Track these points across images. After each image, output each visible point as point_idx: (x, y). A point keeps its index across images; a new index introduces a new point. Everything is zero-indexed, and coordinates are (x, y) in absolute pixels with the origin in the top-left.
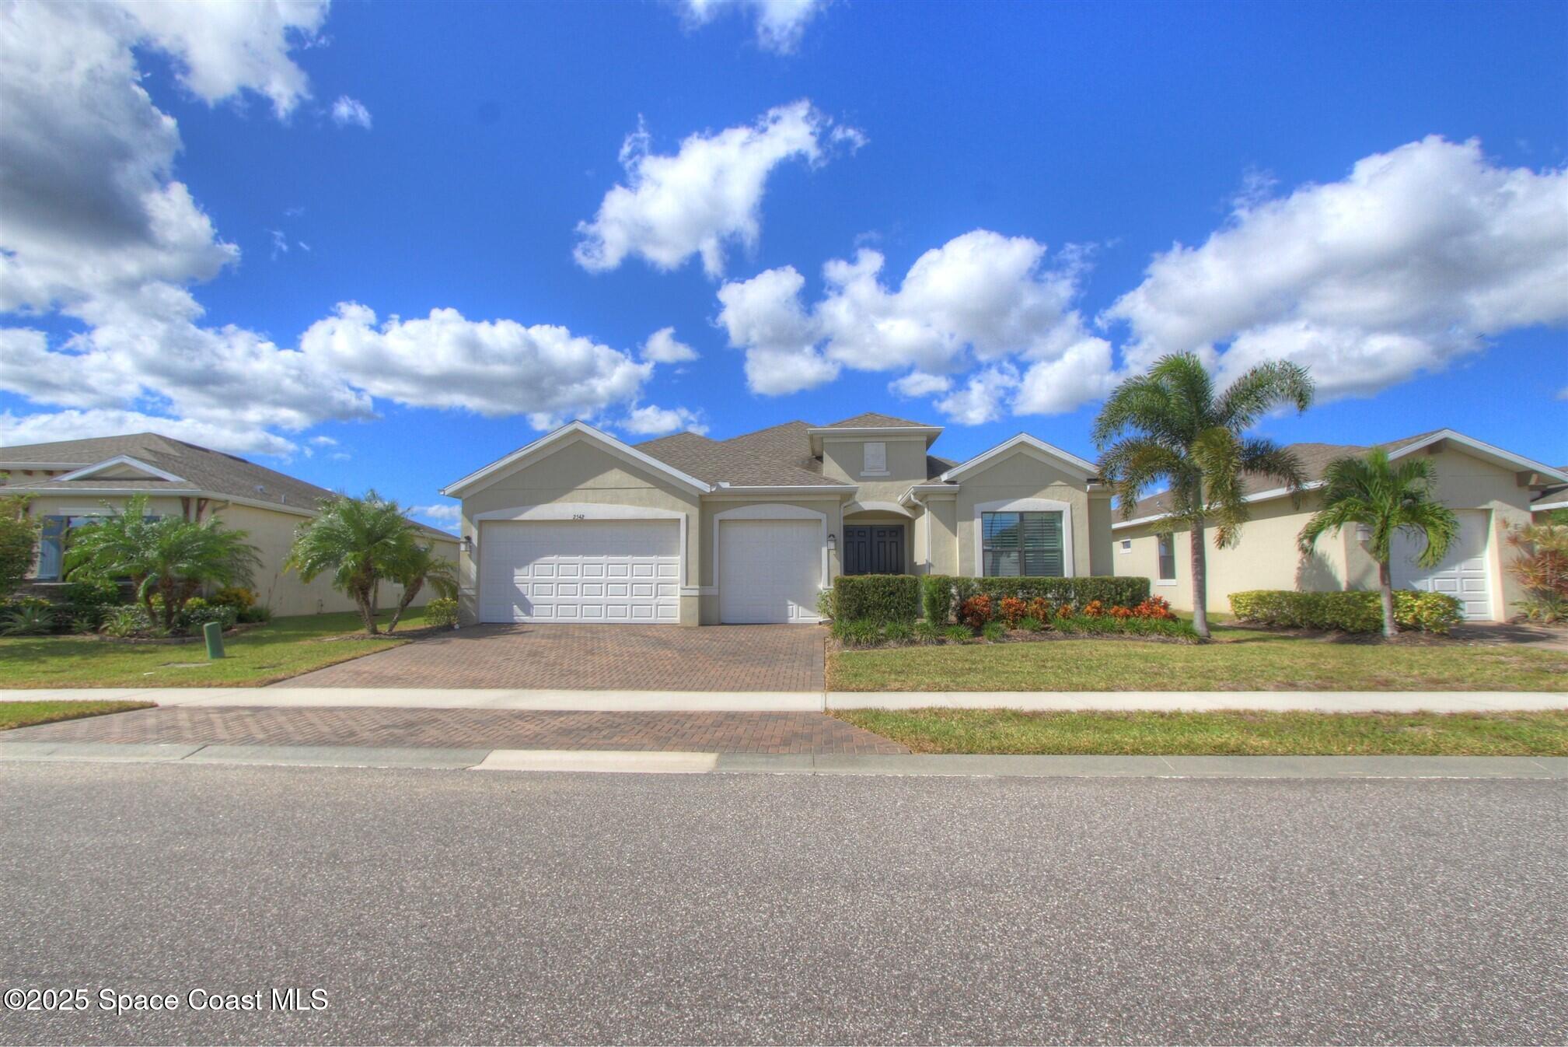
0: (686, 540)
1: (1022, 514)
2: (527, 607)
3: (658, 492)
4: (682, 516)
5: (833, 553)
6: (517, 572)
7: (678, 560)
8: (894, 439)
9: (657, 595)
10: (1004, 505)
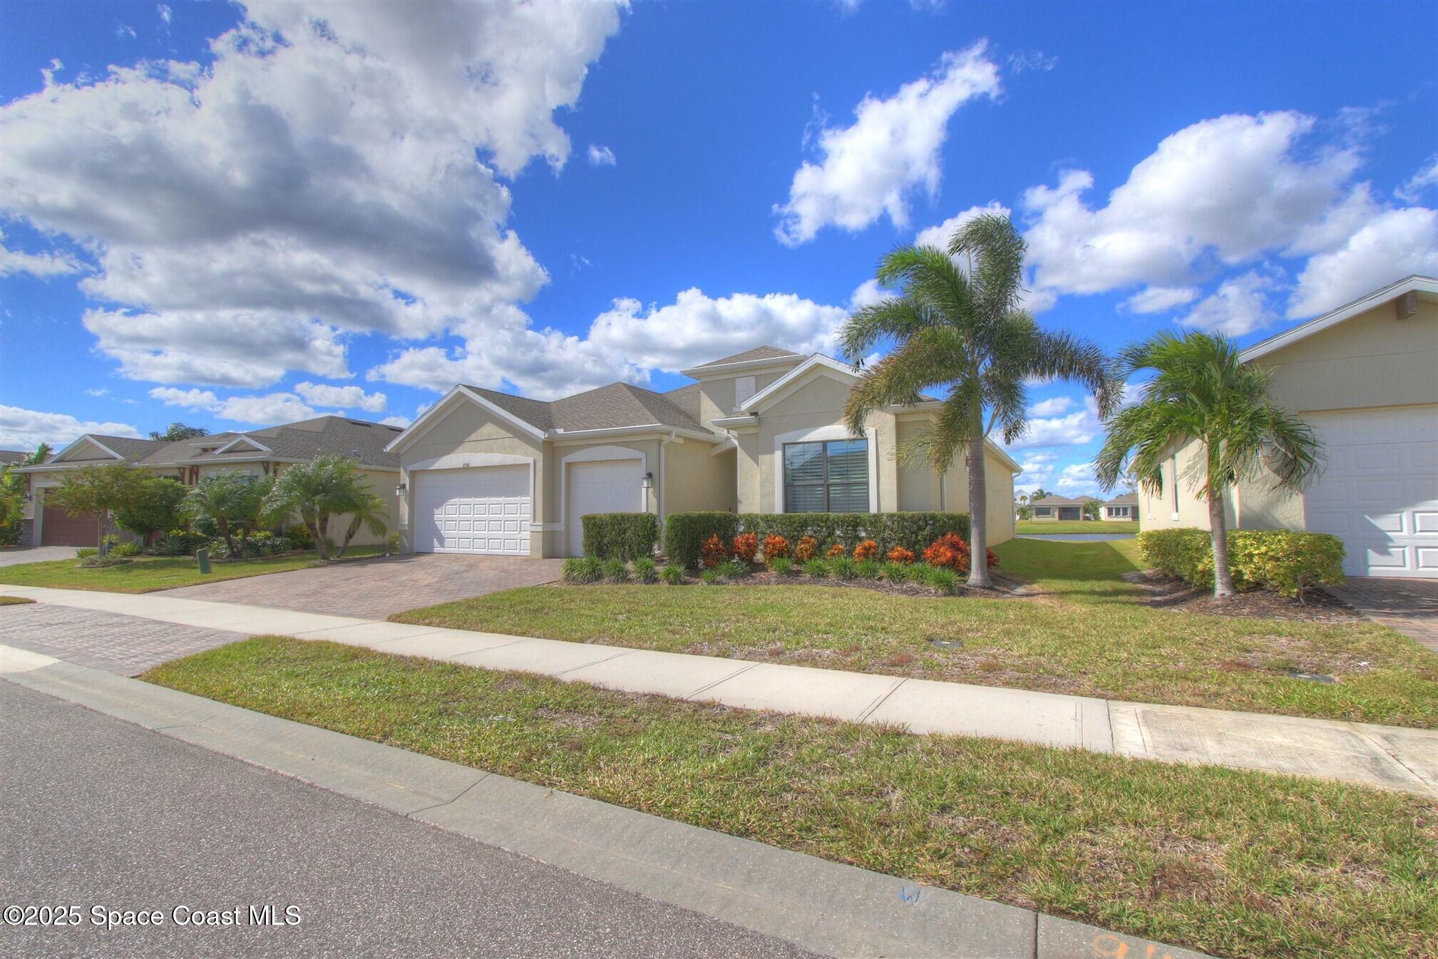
0: (535, 480)
1: (825, 444)
2: (442, 541)
3: (516, 442)
4: (530, 460)
5: (651, 490)
6: (436, 511)
7: (528, 499)
8: (763, 372)
9: (520, 531)
10: (805, 434)
